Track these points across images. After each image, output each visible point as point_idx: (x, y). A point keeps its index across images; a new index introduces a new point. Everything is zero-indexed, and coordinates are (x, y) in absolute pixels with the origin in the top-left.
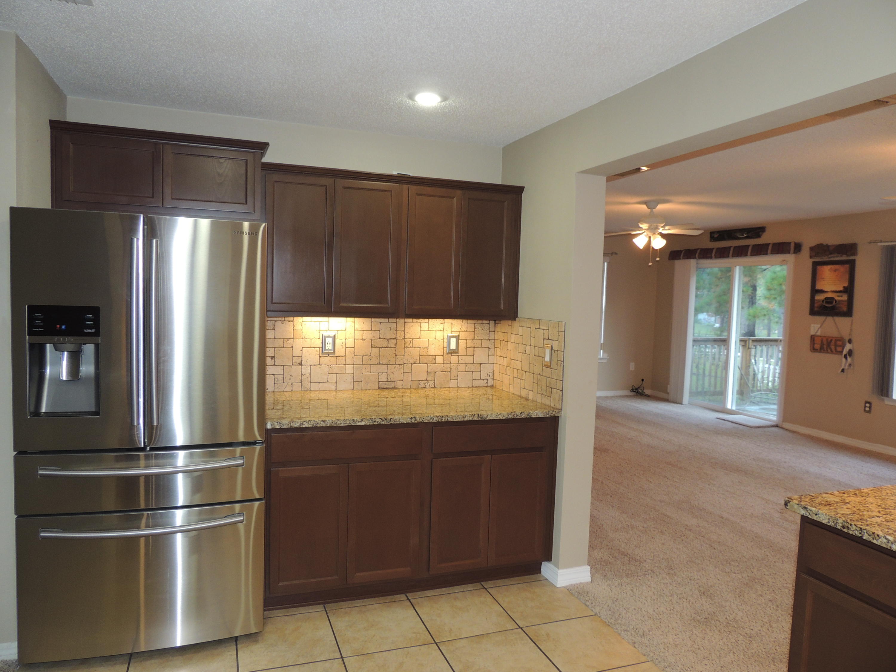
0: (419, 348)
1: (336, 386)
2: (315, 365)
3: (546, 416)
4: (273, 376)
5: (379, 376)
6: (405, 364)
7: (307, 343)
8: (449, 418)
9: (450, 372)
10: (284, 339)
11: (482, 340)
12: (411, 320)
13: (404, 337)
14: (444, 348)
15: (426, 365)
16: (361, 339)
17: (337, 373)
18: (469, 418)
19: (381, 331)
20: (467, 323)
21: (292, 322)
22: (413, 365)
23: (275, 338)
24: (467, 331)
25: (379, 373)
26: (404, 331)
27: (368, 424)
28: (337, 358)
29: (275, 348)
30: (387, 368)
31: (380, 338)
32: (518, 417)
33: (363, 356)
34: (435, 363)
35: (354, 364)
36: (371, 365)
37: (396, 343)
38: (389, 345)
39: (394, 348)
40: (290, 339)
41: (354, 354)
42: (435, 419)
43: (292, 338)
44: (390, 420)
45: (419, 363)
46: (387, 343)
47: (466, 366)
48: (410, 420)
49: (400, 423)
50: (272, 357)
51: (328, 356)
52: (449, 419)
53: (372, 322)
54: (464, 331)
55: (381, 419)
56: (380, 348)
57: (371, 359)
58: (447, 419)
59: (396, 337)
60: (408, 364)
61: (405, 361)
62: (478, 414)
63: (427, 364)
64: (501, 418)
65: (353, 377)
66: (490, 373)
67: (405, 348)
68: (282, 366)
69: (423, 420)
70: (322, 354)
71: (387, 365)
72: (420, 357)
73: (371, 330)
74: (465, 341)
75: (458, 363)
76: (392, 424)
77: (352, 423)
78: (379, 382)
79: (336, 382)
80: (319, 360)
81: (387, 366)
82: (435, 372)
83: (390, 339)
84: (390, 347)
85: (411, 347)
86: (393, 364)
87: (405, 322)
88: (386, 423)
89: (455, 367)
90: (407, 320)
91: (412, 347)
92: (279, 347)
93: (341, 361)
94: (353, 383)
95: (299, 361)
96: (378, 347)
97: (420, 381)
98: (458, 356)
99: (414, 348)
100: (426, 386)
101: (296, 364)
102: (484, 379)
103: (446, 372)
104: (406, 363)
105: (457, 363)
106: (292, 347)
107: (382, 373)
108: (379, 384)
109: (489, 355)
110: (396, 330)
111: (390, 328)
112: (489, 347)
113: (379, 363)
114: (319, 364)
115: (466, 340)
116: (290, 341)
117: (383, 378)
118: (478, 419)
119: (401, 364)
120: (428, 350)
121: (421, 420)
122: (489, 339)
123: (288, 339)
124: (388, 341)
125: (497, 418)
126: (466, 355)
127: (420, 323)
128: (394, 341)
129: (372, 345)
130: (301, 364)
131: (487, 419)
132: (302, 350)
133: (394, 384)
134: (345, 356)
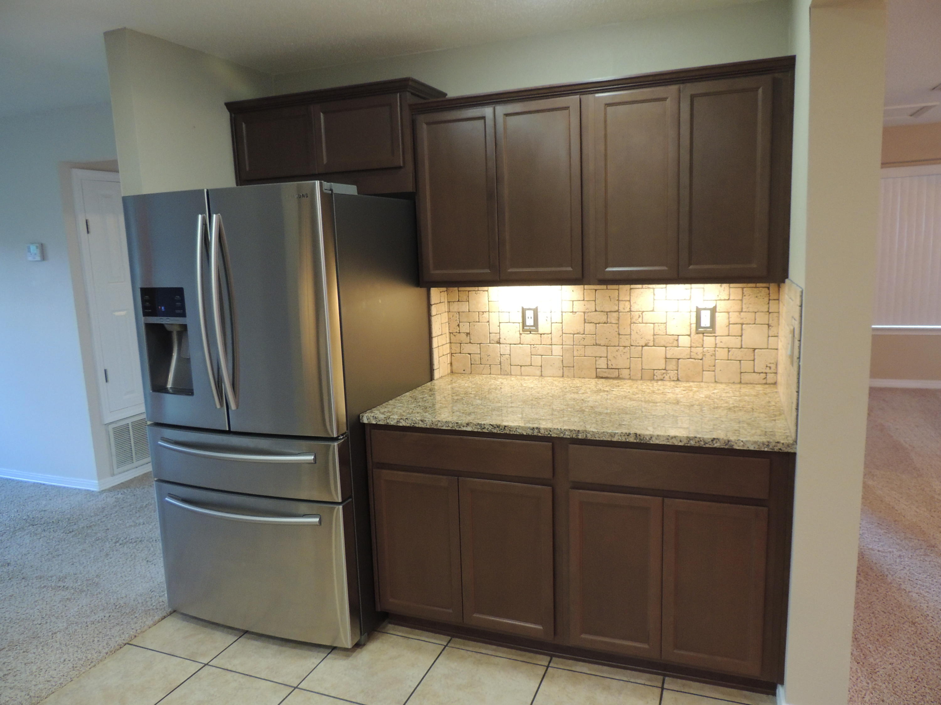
0: (652, 325)
1: (541, 372)
2: (515, 344)
3: (763, 450)
4: (469, 355)
5: (596, 361)
6: (632, 346)
7: (504, 318)
8: (588, 435)
9: (701, 359)
10: (479, 312)
11: (756, 312)
12: (640, 286)
13: (630, 308)
14: (691, 324)
15: (664, 348)
16: (571, 312)
17: (542, 355)
18: (620, 438)
19: (596, 301)
20: (730, 288)
21: (487, 292)
22: (644, 348)
23: (469, 311)
24: (729, 299)
25: (595, 357)
26: (630, 301)
27: (476, 430)
28: (541, 337)
29: (469, 323)
30: (607, 351)
31: (596, 311)
32: (707, 446)
33: (574, 334)
34: (678, 347)
35: (562, 345)
36: (585, 346)
37: (619, 318)
38: (609, 320)
39: (616, 324)
40: (485, 312)
41: (562, 331)
42: (567, 433)
43: (488, 311)
44: (505, 428)
45: (654, 346)
46: (606, 317)
47: (729, 351)
48: (532, 431)
49: (518, 433)
50: (467, 333)
51: (531, 333)
52: (589, 437)
53: (584, 289)
54: (725, 300)
55: (491, 425)
56: (596, 324)
57: (584, 339)
58: (586, 436)
59: (618, 309)
60: (637, 346)
61: (632, 341)
62: (636, 434)
63: (666, 347)
64: (676, 444)
65: (562, 361)
66: (770, 363)
67: (632, 324)
68: (478, 344)
69: (549, 434)
70: (523, 331)
71: (607, 346)
72: (655, 337)
73: (584, 300)
74: (726, 314)
75: (716, 347)
76: (506, 433)
77: (456, 427)
78: (597, 369)
79: (541, 366)
80: (520, 338)
81: (607, 349)
82: (679, 359)
83: (610, 312)
84: (610, 323)
85: (640, 323)
86: (615, 346)
87: (631, 289)
88: (499, 432)
89: (711, 353)
90: (633, 286)
91: (643, 323)
92: (474, 322)
93: (546, 339)
94: (563, 369)
95: (496, 339)
96: (593, 323)
97: (655, 371)
98: (716, 336)
99: (644, 324)
100: (664, 377)
101: (493, 342)
102: (760, 373)
103: (694, 359)
104: (635, 345)
105: (714, 346)
106: (489, 322)
107: (601, 357)
108: (596, 370)
109: (769, 336)
110: (618, 300)
111: (610, 297)
112: (768, 324)
113: (596, 344)
114: (520, 343)
115: (728, 313)
116: (486, 315)
117: (602, 363)
118: (635, 441)
119: (627, 347)
120: (666, 327)
121: (547, 433)
122: (768, 312)
123: (483, 312)
124: (607, 314)
125: (668, 443)
126: (729, 336)
127: (654, 289)
128: (615, 314)
129: (585, 319)
130: (499, 343)
131: (652, 442)
132: (499, 326)
133: (617, 372)
134: (551, 333)
